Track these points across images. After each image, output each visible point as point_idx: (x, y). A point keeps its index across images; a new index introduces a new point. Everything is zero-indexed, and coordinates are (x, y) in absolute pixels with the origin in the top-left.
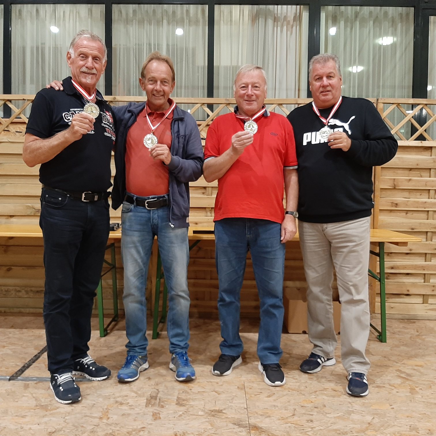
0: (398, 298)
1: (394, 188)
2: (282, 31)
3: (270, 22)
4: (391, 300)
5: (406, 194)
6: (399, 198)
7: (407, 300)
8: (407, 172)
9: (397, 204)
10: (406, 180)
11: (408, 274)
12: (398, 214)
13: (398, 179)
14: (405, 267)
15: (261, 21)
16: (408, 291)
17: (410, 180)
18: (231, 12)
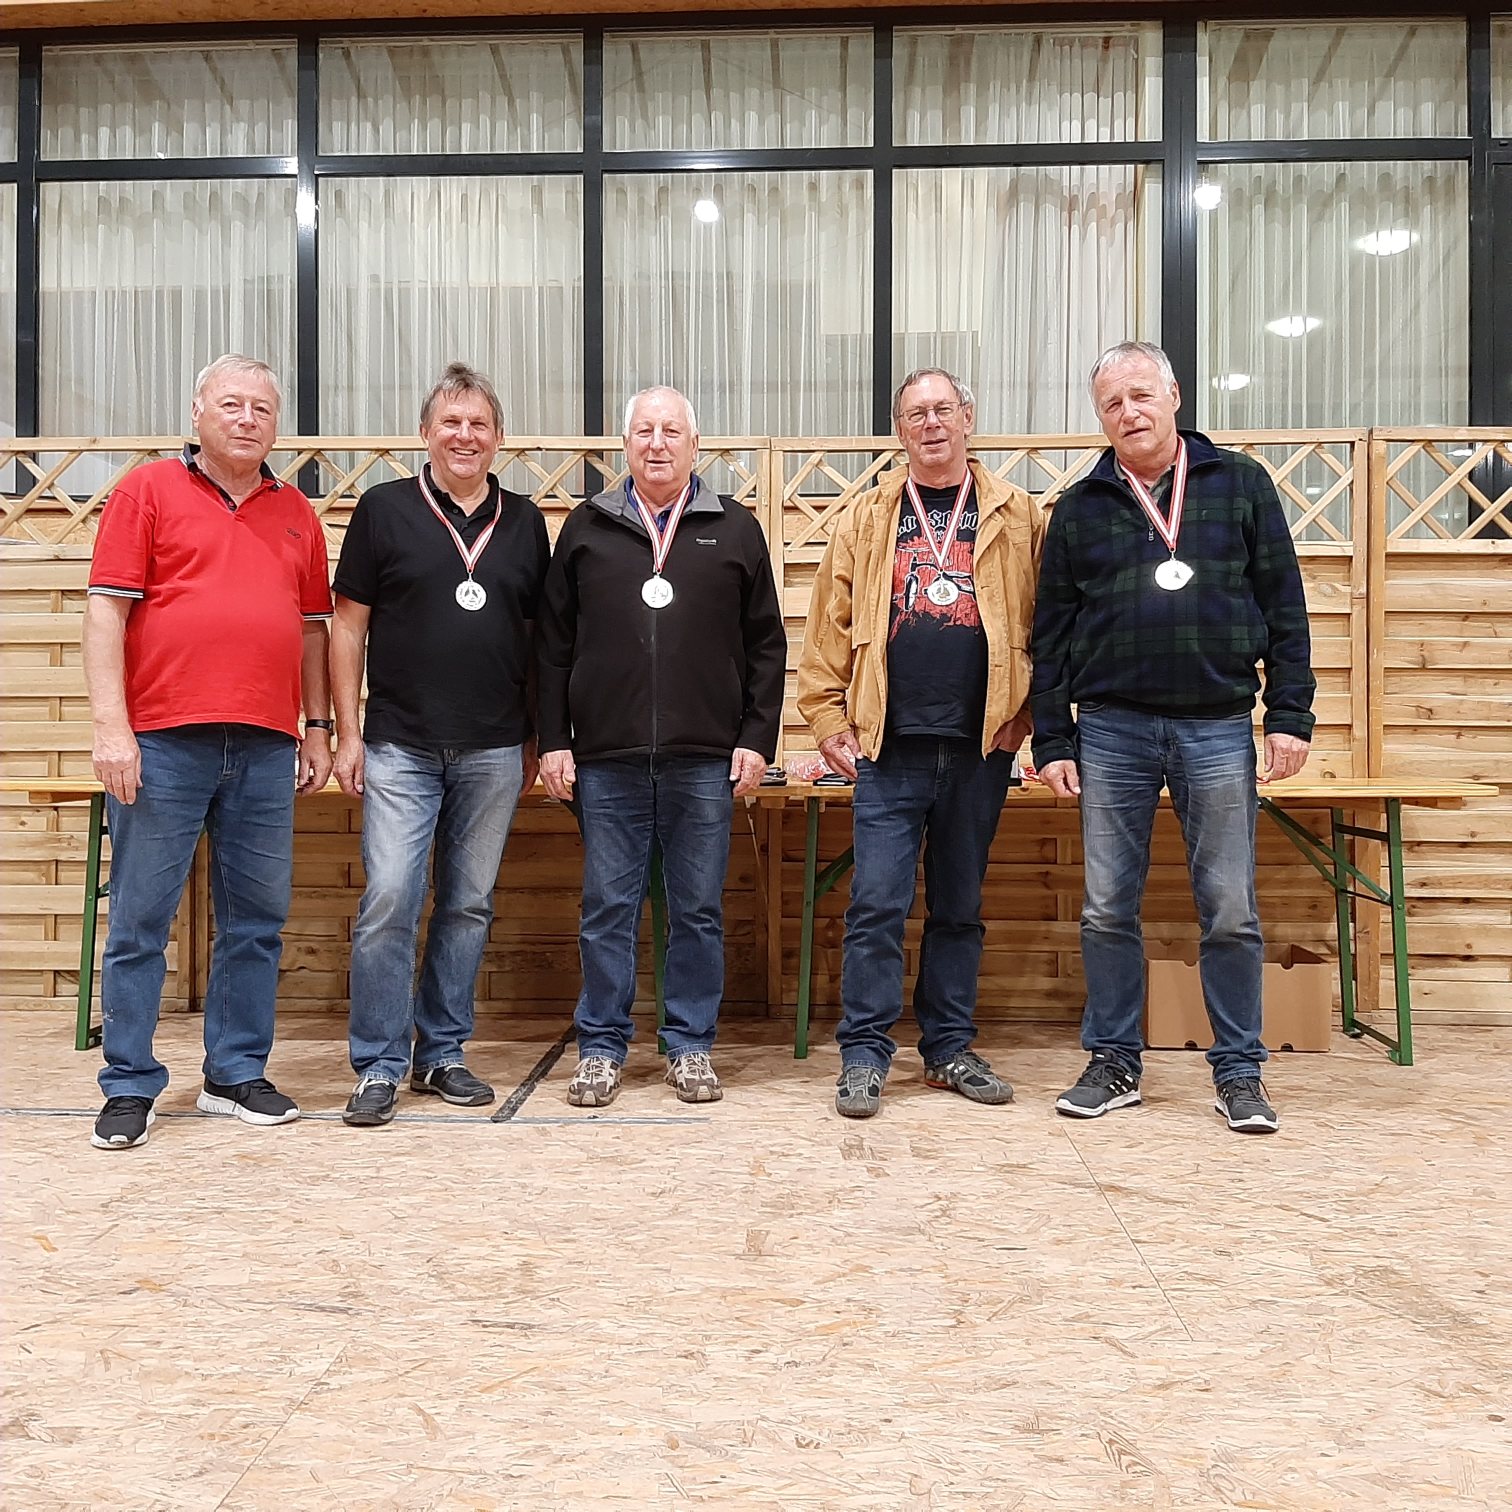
0: (1441, 967)
1: (1424, 668)
2: (1083, 237)
3: (1050, 211)
4: (1421, 973)
5: (1456, 683)
6: (1436, 693)
7: (1465, 971)
8: (1456, 623)
9: (1430, 710)
10: (1455, 644)
11: (1467, 900)
12: (1436, 737)
13: (1431, 644)
14: (1457, 882)
15: (1025, 208)
16: (1469, 946)
17: (1465, 644)
18: (938, 187)
